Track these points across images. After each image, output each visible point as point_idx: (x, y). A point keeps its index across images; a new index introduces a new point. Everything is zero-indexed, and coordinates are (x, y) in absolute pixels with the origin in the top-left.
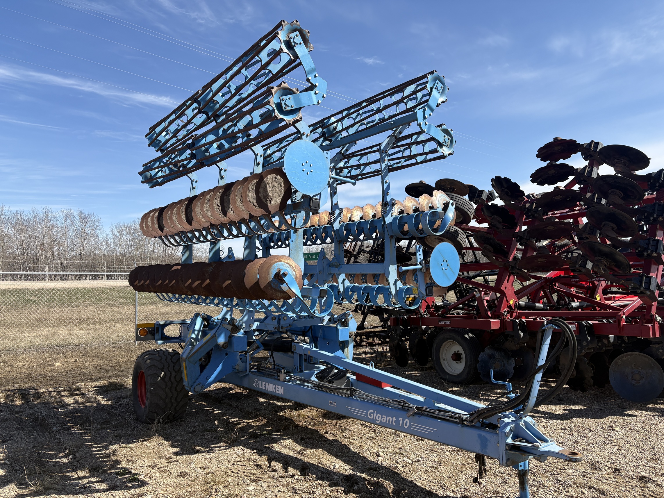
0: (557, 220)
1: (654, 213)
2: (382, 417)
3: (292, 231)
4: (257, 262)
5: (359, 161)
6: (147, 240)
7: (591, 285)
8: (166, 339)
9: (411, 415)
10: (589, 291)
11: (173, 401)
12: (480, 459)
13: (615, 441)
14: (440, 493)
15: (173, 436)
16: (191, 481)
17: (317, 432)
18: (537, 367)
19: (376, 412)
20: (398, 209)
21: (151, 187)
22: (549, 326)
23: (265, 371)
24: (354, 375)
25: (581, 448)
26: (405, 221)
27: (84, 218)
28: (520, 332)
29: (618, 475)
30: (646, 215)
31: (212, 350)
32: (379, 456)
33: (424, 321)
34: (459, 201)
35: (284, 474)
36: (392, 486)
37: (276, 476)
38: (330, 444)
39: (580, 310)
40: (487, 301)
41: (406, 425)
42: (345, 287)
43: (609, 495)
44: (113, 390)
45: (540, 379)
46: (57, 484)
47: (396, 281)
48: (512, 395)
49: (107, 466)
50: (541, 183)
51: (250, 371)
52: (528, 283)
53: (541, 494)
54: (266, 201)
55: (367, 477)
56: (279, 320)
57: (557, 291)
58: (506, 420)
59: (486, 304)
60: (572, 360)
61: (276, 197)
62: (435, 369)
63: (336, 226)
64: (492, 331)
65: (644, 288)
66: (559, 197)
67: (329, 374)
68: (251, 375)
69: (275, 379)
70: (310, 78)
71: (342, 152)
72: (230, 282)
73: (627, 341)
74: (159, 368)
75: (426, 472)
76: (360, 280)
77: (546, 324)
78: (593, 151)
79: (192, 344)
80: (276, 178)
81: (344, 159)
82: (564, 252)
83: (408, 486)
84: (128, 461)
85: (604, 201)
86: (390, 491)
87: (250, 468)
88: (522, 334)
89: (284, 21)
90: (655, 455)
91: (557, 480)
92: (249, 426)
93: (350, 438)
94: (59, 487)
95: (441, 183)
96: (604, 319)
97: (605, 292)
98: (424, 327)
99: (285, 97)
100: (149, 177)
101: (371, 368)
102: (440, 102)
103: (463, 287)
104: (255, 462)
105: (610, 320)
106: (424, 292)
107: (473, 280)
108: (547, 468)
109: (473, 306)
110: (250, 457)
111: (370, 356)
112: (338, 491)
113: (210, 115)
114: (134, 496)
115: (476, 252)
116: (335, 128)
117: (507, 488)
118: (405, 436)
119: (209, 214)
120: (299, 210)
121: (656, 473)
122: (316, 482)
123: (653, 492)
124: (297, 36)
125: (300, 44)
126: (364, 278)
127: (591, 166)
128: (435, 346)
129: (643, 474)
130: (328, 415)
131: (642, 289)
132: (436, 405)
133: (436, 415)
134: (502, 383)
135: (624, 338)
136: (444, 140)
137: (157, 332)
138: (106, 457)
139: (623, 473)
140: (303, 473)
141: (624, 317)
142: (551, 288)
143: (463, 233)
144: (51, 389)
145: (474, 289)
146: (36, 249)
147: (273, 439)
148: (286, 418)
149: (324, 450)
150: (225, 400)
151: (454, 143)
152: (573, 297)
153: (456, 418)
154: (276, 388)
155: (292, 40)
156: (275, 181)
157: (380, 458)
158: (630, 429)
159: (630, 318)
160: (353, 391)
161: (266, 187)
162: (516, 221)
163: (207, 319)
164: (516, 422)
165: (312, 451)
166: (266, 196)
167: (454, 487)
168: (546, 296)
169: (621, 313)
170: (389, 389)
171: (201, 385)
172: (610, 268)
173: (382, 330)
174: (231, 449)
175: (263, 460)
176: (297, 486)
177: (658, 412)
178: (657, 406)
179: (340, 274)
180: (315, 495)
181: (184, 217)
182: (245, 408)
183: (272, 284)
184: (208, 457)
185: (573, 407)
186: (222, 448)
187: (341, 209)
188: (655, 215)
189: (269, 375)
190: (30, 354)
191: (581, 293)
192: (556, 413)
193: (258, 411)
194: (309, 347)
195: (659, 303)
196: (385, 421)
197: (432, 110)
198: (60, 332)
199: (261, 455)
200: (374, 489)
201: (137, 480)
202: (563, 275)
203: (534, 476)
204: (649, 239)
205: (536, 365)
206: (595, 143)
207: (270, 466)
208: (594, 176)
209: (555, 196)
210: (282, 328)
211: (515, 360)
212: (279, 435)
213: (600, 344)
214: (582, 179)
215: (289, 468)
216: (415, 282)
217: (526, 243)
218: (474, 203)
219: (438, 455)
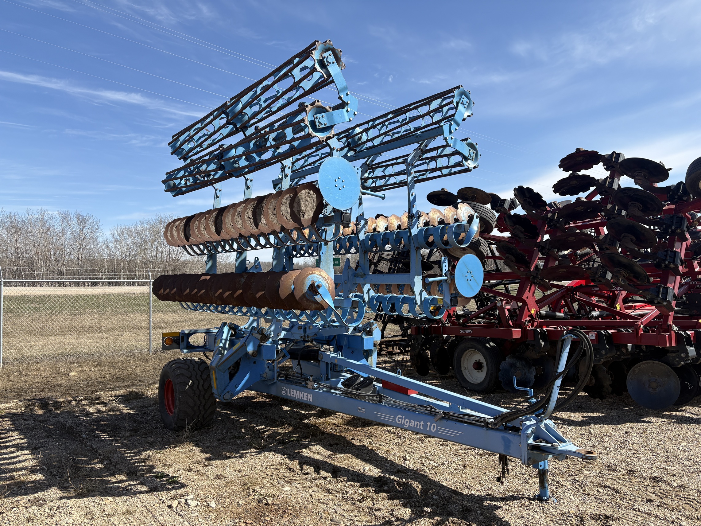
0: (578, 231)
1: (672, 225)
2: (410, 422)
3: (323, 243)
4: (291, 274)
5: (383, 171)
6: (150, 244)
7: (611, 294)
8: (191, 348)
9: (438, 420)
10: (610, 300)
11: (201, 408)
12: (503, 460)
13: (631, 446)
14: (466, 492)
15: (203, 442)
16: (228, 482)
17: (344, 438)
18: (557, 374)
19: (404, 417)
20: (423, 220)
21: (174, 196)
22: (569, 335)
23: (292, 379)
24: (380, 383)
25: (598, 452)
26: (431, 233)
27: (83, 221)
28: (541, 341)
29: (632, 476)
30: (664, 227)
31: (240, 359)
32: (406, 460)
33: (445, 330)
34: (482, 210)
35: (317, 476)
36: (420, 486)
37: (309, 478)
38: (358, 449)
39: (600, 319)
40: (509, 310)
41: (433, 429)
42: (370, 297)
43: (623, 493)
44: (135, 398)
45: (559, 385)
46: (98, 487)
47: (421, 291)
48: (534, 401)
49: (143, 470)
50: (563, 194)
51: (277, 379)
52: (549, 292)
53: (560, 493)
54: (299, 215)
55: (396, 479)
56: (305, 329)
57: (578, 300)
58: (528, 423)
59: (507, 313)
60: (589, 367)
61: (309, 211)
62: (456, 378)
63: (362, 236)
64: (514, 341)
65: (661, 299)
66: (581, 208)
67: (355, 382)
68: (278, 383)
69: (303, 386)
70: (342, 96)
71: (368, 163)
72: (263, 293)
73: (645, 349)
74: (187, 377)
75: (451, 474)
76: (384, 290)
77: (566, 334)
78: (614, 162)
79: (220, 353)
80: (309, 193)
81: (369, 169)
82: (585, 261)
83: (435, 486)
84: (164, 465)
85: (624, 213)
86: (419, 490)
87: (283, 471)
88: (543, 343)
89: (318, 41)
90: (668, 458)
91: (574, 480)
92: (275, 434)
93: (376, 444)
94: (101, 490)
95: (463, 191)
96: (623, 328)
97: (625, 301)
98: (445, 336)
99: (319, 115)
100: (172, 185)
101: (398, 376)
102: (465, 116)
103: (484, 295)
104: (287, 466)
105: (629, 330)
106: (449, 303)
107: (494, 289)
108: (566, 470)
109: (494, 315)
110: (281, 461)
111: (390, 365)
112: (369, 491)
113: (238, 126)
114: (176, 496)
115: (497, 261)
116: (360, 139)
117: (527, 487)
118: (429, 442)
119: (239, 225)
120: (329, 223)
121: (667, 474)
122: (348, 483)
123: (664, 491)
124: (330, 55)
125: (333, 63)
126: (389, 288)
127: (612, 177)
128: (456, 355)
129: (655, 475)
130: (351, 423)
131: (659, 299)
132: (461, 410)
133: (462, 420)
134: (525, 389)
135: (642, 347)
136: (470, 154)
137: (183, 341)
138: (142, 462)
139: (637, 474)
140: (334, 475)
141: (642, 326)
142: (572, 297)
143: (485, 242)
144: (70, 399)
145: (495, 298)
146: (31, 253)
147: (301, 445)
148: (312, 426)
149: (352, 454)
150: (249, 409)
151: (479, 157)
152: (593, 307)
153: (481, 422)
154: (305, 395)
155: (325, 60)
156: (308, 196)
157: (407, 462)
158: (646, 435)
159: (648, 328)
160: (381, 397)
161: (300, 202)
162: (538, 231)
163: (234, 328)
164: (537, 425)
165: (341, 455)
166: (300, 210)
167: (478, 487)
168: (566, 305)
169: (639, 323)
170: (415, 395)
171: (230, 393)
172: (628, 279)
173: (402, 339)
174: (262, 455)
175: (295, 464)
176: (330, 487)
177: (673, 419)
178: (673, 413)
179: (365, 284)
180: (348, 494)
181: (213, 228)
182: (271, 416)
183: (307, 296)
184: (241, 461)
185: (592, 415)
186: (253, 454)
187: (366, 219)
188: (673, 228)
189: (296, 383)
190: (44, 363)
191: (602, 302)
192: (575, 419)
193: (284, 419)
194: (336, 356)
195: (676, 312)
196: (413, 426)
197: (458, 125)
198: (67, 341)
199: (292, 459)
200: (403, 489)
201: (177, 482)
202: (584, 285)
203: (553, 477)
204: (667, 251)
205: (556, 372)
206: (617, 154)
207: (302, 469)
208: (615, 187)
209: (577, 207)
210: (308, 337)
211: (536, 369)
212: (307, 441)
213: (618, 353)
214: (603, 190)
215: (321, 471)
216: (439, 292)
217: (548, 253)
218: (496, 212)
219: (462, 459)
